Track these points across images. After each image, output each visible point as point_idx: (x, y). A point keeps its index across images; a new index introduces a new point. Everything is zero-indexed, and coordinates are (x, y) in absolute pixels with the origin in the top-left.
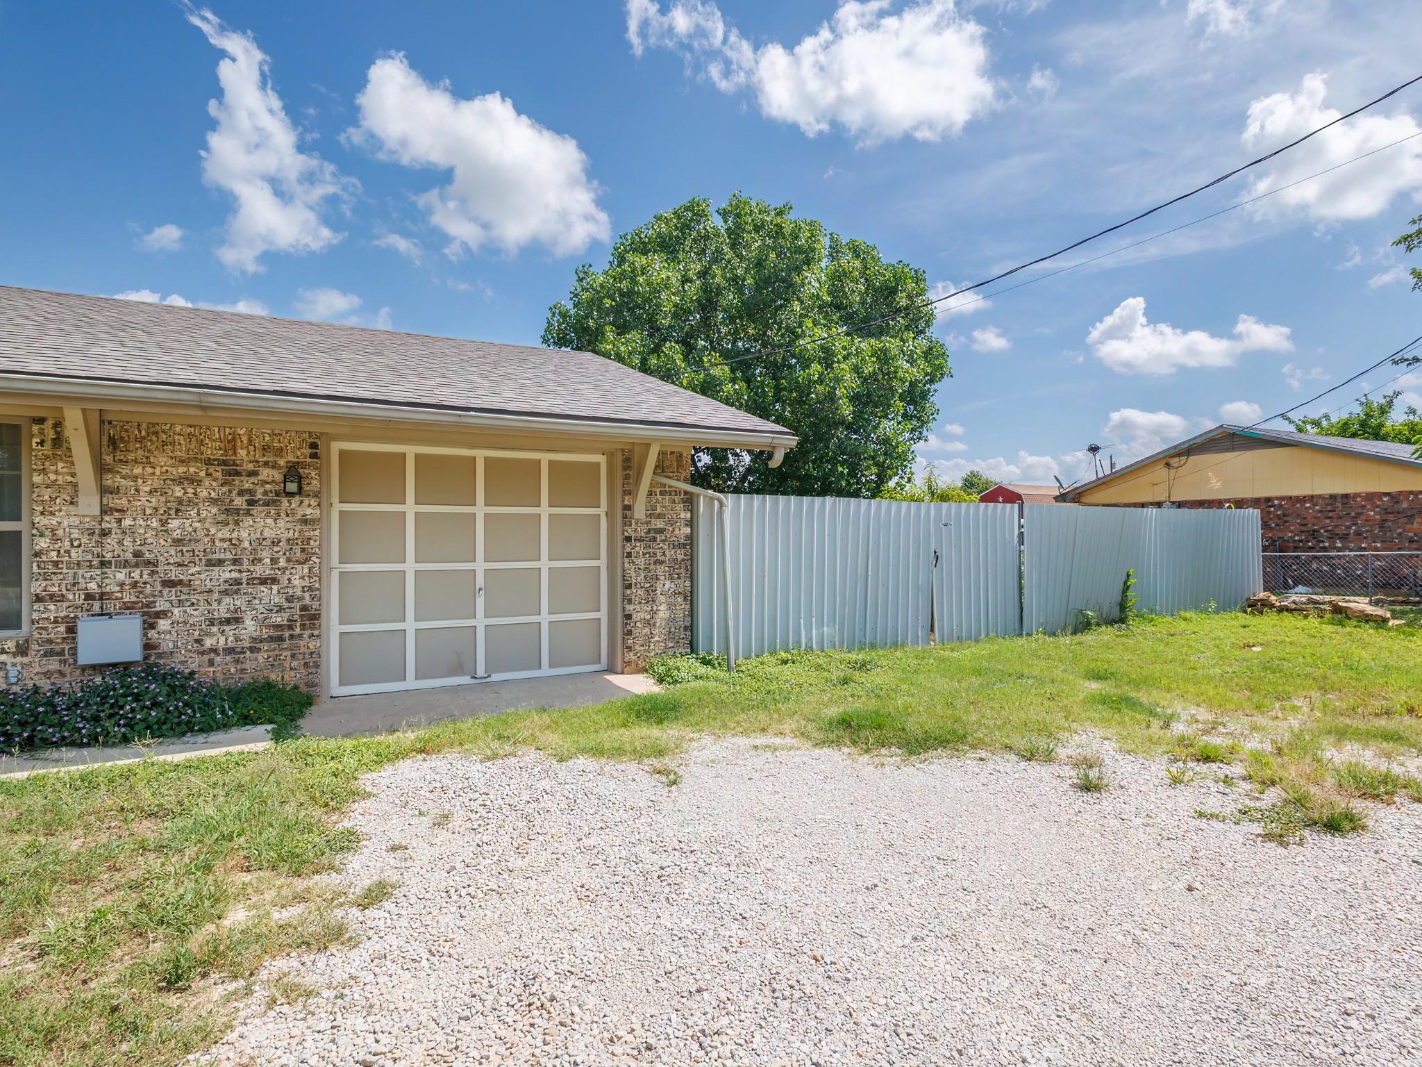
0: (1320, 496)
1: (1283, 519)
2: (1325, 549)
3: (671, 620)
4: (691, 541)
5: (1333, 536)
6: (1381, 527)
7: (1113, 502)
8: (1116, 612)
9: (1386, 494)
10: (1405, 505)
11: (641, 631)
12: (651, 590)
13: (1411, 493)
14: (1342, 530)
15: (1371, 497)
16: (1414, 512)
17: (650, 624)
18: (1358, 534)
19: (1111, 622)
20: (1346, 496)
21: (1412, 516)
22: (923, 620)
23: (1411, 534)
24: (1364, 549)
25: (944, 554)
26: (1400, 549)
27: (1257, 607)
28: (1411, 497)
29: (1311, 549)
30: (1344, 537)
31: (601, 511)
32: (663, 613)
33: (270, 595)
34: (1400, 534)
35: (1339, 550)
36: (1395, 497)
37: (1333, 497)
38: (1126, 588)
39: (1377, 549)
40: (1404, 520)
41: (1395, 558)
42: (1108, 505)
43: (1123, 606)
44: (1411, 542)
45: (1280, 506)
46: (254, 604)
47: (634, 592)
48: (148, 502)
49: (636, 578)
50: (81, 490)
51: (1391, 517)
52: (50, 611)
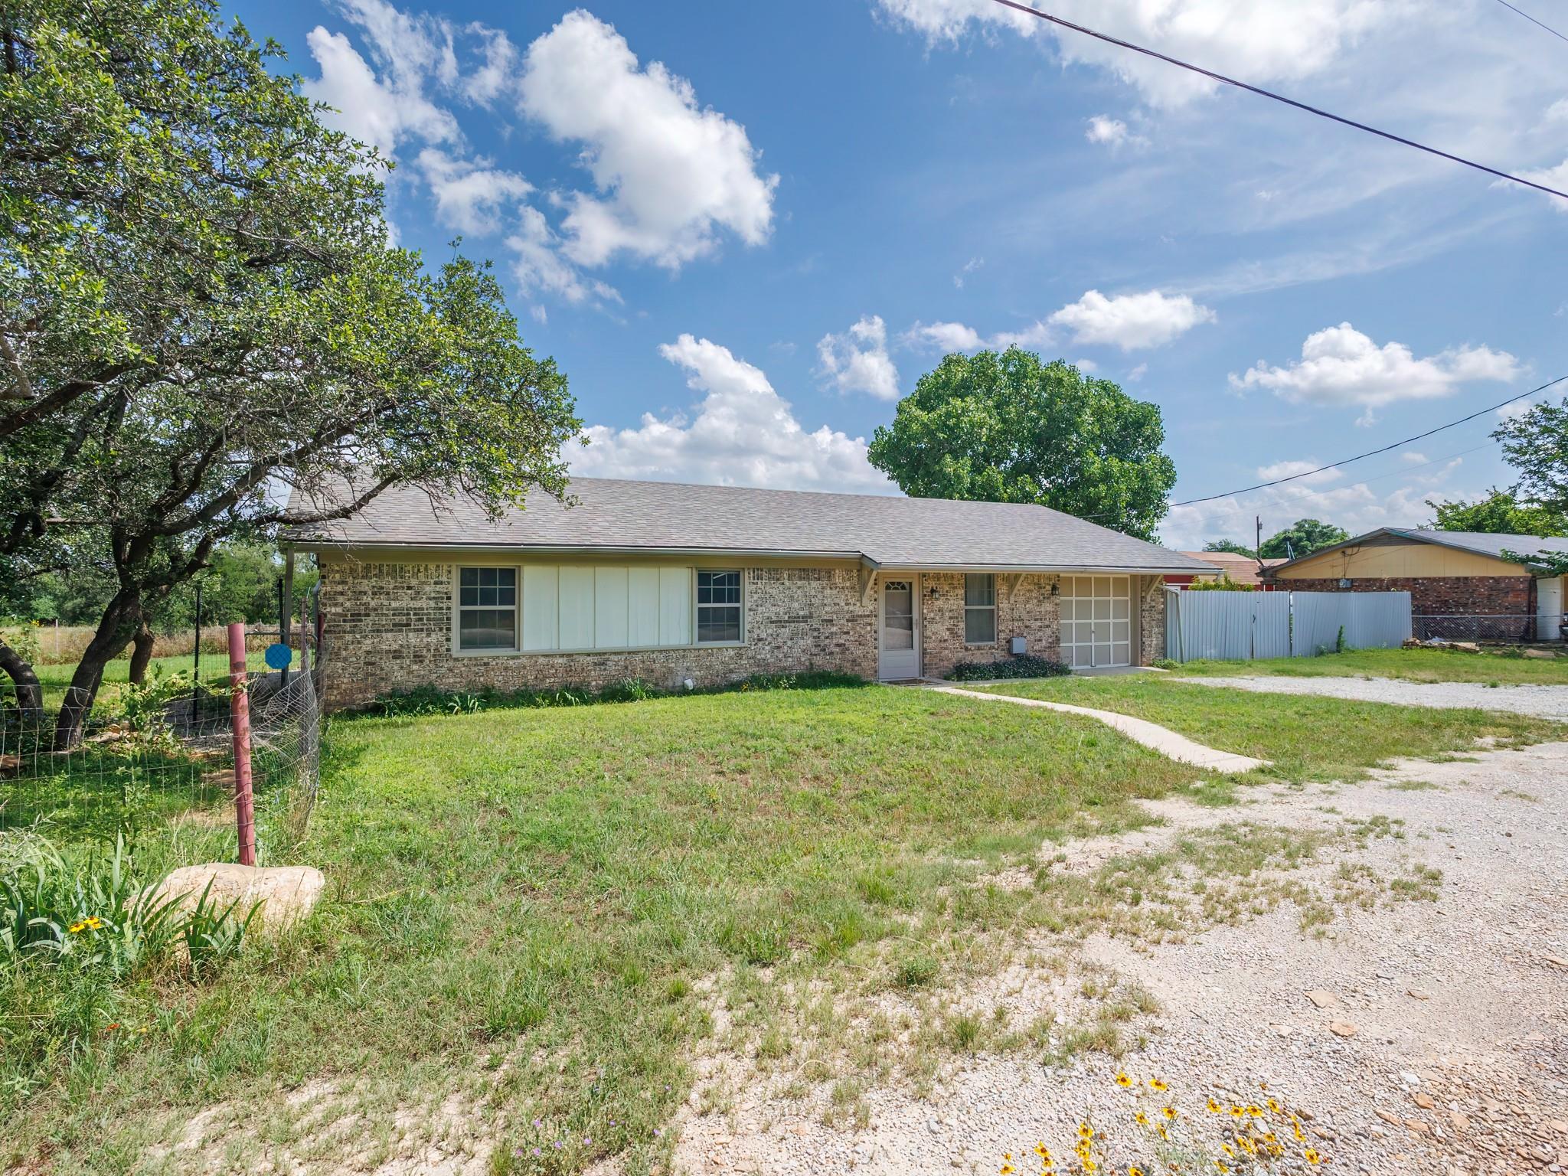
0: (1449, 578)
1: (1425, 593)
2: (1452, 613)
3: (1157, 645)
4: (1164, 612)
5: (1457, 605)
6: (1489, 599)
8: (1335, 648)
9: (1491, 578)
10: (1503, 585)
11: (1147, 649)
12: (1151, 632)
13: (1507, 577)
14: (1464, 601)
15: (1482, 579)
16: (1509, 589)
17: (1150, 646)
18: (1474, 603)
19: (1333, 652)
20: (1466, 578)
21: (1508, 592)
22: (1249, 649)
24: (1477, 613)
25: (1258, 618)
26: (1500, 614)
27: (1408, 645)
28: (1507, 580)
29: (1443, 613)
30: (1465, 605)
31: (1128, 598)
32: (1154, 642)
33: (1048, 631)
34: (1499, 603)
35: (1462, 613)
36: (1497, 580)
37: (1458, 579)
38: (1341, 633)
39: (1486, 614)
40: (1503, 595)
41: (1496, 619)
43: (1338, 644)
44: (1507, 608)
45: (1423, 584)
46: (1046, 636)
47: (1146, 633)
48: (1022, 598)
49: (1146, 626)
50: (1009, 595)
51: (1494, 593)
52: (1002, 636)
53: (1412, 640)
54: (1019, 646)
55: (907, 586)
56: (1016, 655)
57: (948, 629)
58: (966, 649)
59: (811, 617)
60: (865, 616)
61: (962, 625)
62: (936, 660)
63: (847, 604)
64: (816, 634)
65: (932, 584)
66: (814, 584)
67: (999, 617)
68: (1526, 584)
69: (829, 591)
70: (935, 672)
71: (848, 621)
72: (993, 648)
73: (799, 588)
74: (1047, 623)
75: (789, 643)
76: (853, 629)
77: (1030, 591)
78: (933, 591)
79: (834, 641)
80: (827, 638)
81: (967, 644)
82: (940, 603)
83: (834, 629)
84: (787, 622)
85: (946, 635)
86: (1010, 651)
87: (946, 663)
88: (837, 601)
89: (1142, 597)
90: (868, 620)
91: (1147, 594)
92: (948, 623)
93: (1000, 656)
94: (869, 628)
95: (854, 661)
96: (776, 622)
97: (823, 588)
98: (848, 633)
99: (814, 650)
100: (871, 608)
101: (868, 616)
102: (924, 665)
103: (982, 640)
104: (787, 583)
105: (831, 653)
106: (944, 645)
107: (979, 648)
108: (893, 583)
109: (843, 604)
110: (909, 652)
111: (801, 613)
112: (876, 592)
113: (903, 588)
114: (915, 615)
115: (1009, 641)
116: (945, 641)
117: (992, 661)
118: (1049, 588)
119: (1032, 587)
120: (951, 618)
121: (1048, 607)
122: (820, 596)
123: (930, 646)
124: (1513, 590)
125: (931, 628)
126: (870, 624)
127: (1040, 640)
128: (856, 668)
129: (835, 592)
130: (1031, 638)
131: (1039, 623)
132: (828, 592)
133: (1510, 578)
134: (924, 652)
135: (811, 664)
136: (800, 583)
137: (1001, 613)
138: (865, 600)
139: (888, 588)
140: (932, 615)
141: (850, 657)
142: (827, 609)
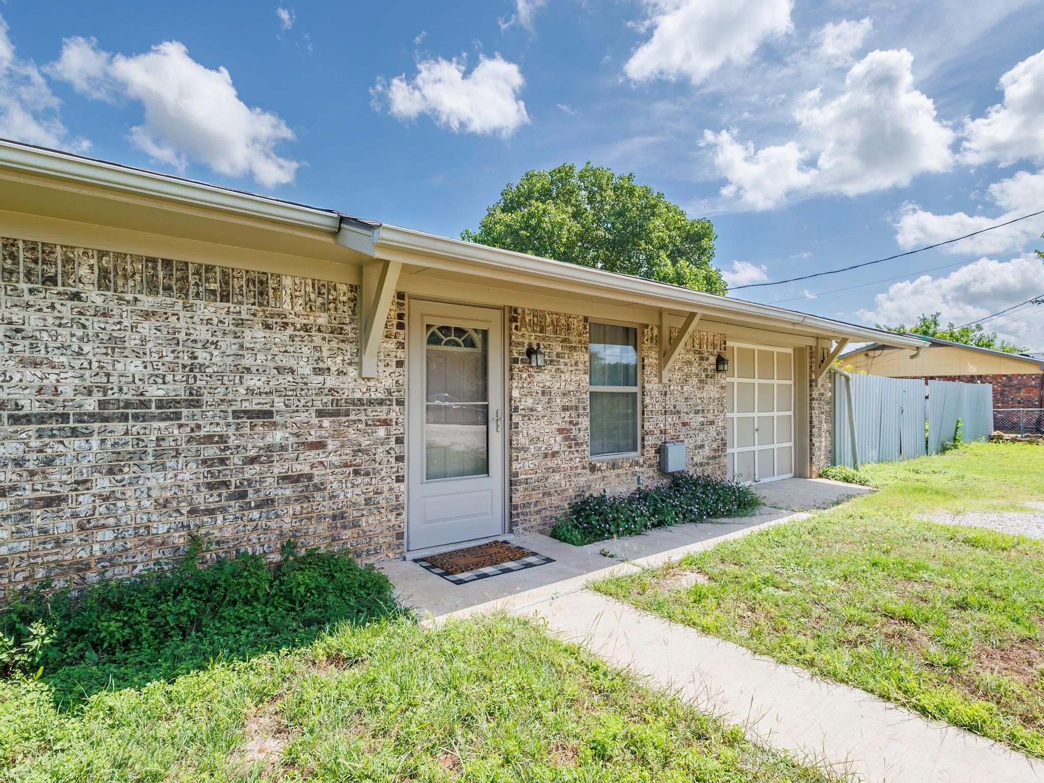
3: (826, 447)
6: (1002, 394)
7: (915, 375)
9: (1004, 376)
10: (1016, 382)
11: (817, 453)
12: (820, 429)
13: (1019, 375)
16: (1021, 386)
17: (819, 449)
21: (1020, 388)
22: (898, 448)
23: (1019, 399)
25: (904, 409)
26: (1012, 407)
28: (1019, 378)
31: (792, 382)
32: (823, 444)
33: (712, 431)
34: (1012, 399)
36: (1010, 378)
38: (957, 429)
40: (1015, 391)
41: (1009, 413)
42: (915, 378)
43: (955, 439)
44: (1019, 403)
46: (708, 437)
47: (815, 430)
48: (677, 376)
49: (816, 422)
50: (661, 366)
51: (1007, 389)
52: (650, 440)
53: (995, 433)
54: (677, 461)
55: (477, 338)
56: (672, 474)
57: (561, 431)
58: (593, 468)
59: (194, 402)
60: (370, 402)
61: (585, 422)
62: (536, 496)
63: (318, 371)
64: (211, 451)
65: (527, 337)
66: (207, 309)
67: (644, 407)
68: (1038, 381)
69: (260, 333)
70: (536, 520)
71: (320, 414)
72: (637, 463)
73: (147, 315)
74: (711, 417)
75: (103, 484)
76: (337, 434)
77: (689, 363)
78: (531, 352)
79: (277, 470)
80: (252, 460)
81: (595, 459)
82: (544, 378)
83: (277, 436)
84: (92, 417)
85: (557, 443)
86: (661, 468)
87: (555, 500)
88: (287, 361)
89: (811, 381)
90: (381, 412)
91: (818, 376)
92: (560, 420)
93: (649, 480)
94: (381, 432)
95: (339, 516)
96: (42, 419)
97: (240, 323)
98: (320, 445)
99: (202, 499)
100: (389, 383)
101: (381, 402)
102: (513, 507)
103: (619, 450)
104: (95, 297)
105: (268, 502)
106: (552, 463)
107: (614, 466)
108: (445, 329)
109: (306, 370)
110: (479, 481)
111: (155, 392)
112: (401, 345)
113: (471, 343)
114: (495, 402)
115: (661, 451)
116: (555, 454)
117: (634, 488)
118: (713, 360)
119: (690, 356)
120: (565, 409)
121: (711, 391)
122: (228, 344)
123: (525, 466)
124: (1025, 386)
125: (527, 431)
126: (386, 423)
127: (702, 446)
128: (347, 534)
129: (280, 336)
130: (690, 442)
131: (700, 418)
132: (255, 335)
133: (1022, 376)
134: (512, 482)
135: (194, 540)
136: (147, 302)
137: (647, 400)
138: (369, 362)
139: (433, 340)
140: (529, 402)
141: (327, 507)
142: (253, 381)
